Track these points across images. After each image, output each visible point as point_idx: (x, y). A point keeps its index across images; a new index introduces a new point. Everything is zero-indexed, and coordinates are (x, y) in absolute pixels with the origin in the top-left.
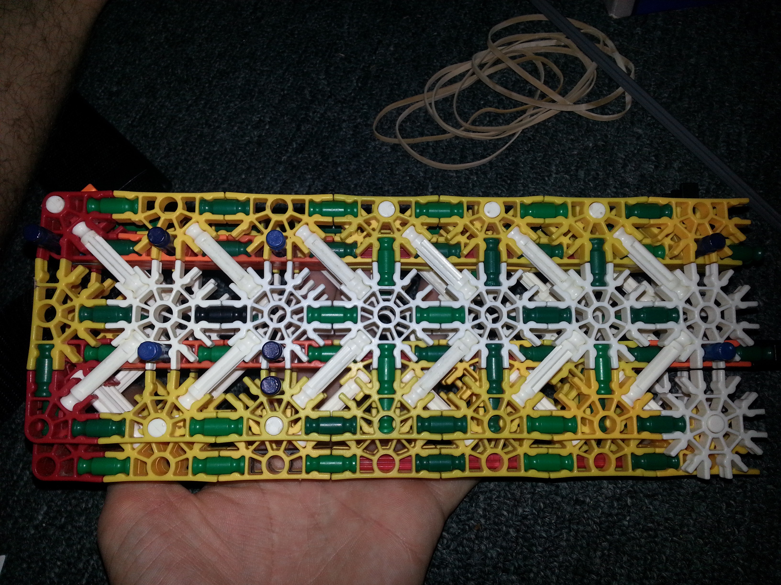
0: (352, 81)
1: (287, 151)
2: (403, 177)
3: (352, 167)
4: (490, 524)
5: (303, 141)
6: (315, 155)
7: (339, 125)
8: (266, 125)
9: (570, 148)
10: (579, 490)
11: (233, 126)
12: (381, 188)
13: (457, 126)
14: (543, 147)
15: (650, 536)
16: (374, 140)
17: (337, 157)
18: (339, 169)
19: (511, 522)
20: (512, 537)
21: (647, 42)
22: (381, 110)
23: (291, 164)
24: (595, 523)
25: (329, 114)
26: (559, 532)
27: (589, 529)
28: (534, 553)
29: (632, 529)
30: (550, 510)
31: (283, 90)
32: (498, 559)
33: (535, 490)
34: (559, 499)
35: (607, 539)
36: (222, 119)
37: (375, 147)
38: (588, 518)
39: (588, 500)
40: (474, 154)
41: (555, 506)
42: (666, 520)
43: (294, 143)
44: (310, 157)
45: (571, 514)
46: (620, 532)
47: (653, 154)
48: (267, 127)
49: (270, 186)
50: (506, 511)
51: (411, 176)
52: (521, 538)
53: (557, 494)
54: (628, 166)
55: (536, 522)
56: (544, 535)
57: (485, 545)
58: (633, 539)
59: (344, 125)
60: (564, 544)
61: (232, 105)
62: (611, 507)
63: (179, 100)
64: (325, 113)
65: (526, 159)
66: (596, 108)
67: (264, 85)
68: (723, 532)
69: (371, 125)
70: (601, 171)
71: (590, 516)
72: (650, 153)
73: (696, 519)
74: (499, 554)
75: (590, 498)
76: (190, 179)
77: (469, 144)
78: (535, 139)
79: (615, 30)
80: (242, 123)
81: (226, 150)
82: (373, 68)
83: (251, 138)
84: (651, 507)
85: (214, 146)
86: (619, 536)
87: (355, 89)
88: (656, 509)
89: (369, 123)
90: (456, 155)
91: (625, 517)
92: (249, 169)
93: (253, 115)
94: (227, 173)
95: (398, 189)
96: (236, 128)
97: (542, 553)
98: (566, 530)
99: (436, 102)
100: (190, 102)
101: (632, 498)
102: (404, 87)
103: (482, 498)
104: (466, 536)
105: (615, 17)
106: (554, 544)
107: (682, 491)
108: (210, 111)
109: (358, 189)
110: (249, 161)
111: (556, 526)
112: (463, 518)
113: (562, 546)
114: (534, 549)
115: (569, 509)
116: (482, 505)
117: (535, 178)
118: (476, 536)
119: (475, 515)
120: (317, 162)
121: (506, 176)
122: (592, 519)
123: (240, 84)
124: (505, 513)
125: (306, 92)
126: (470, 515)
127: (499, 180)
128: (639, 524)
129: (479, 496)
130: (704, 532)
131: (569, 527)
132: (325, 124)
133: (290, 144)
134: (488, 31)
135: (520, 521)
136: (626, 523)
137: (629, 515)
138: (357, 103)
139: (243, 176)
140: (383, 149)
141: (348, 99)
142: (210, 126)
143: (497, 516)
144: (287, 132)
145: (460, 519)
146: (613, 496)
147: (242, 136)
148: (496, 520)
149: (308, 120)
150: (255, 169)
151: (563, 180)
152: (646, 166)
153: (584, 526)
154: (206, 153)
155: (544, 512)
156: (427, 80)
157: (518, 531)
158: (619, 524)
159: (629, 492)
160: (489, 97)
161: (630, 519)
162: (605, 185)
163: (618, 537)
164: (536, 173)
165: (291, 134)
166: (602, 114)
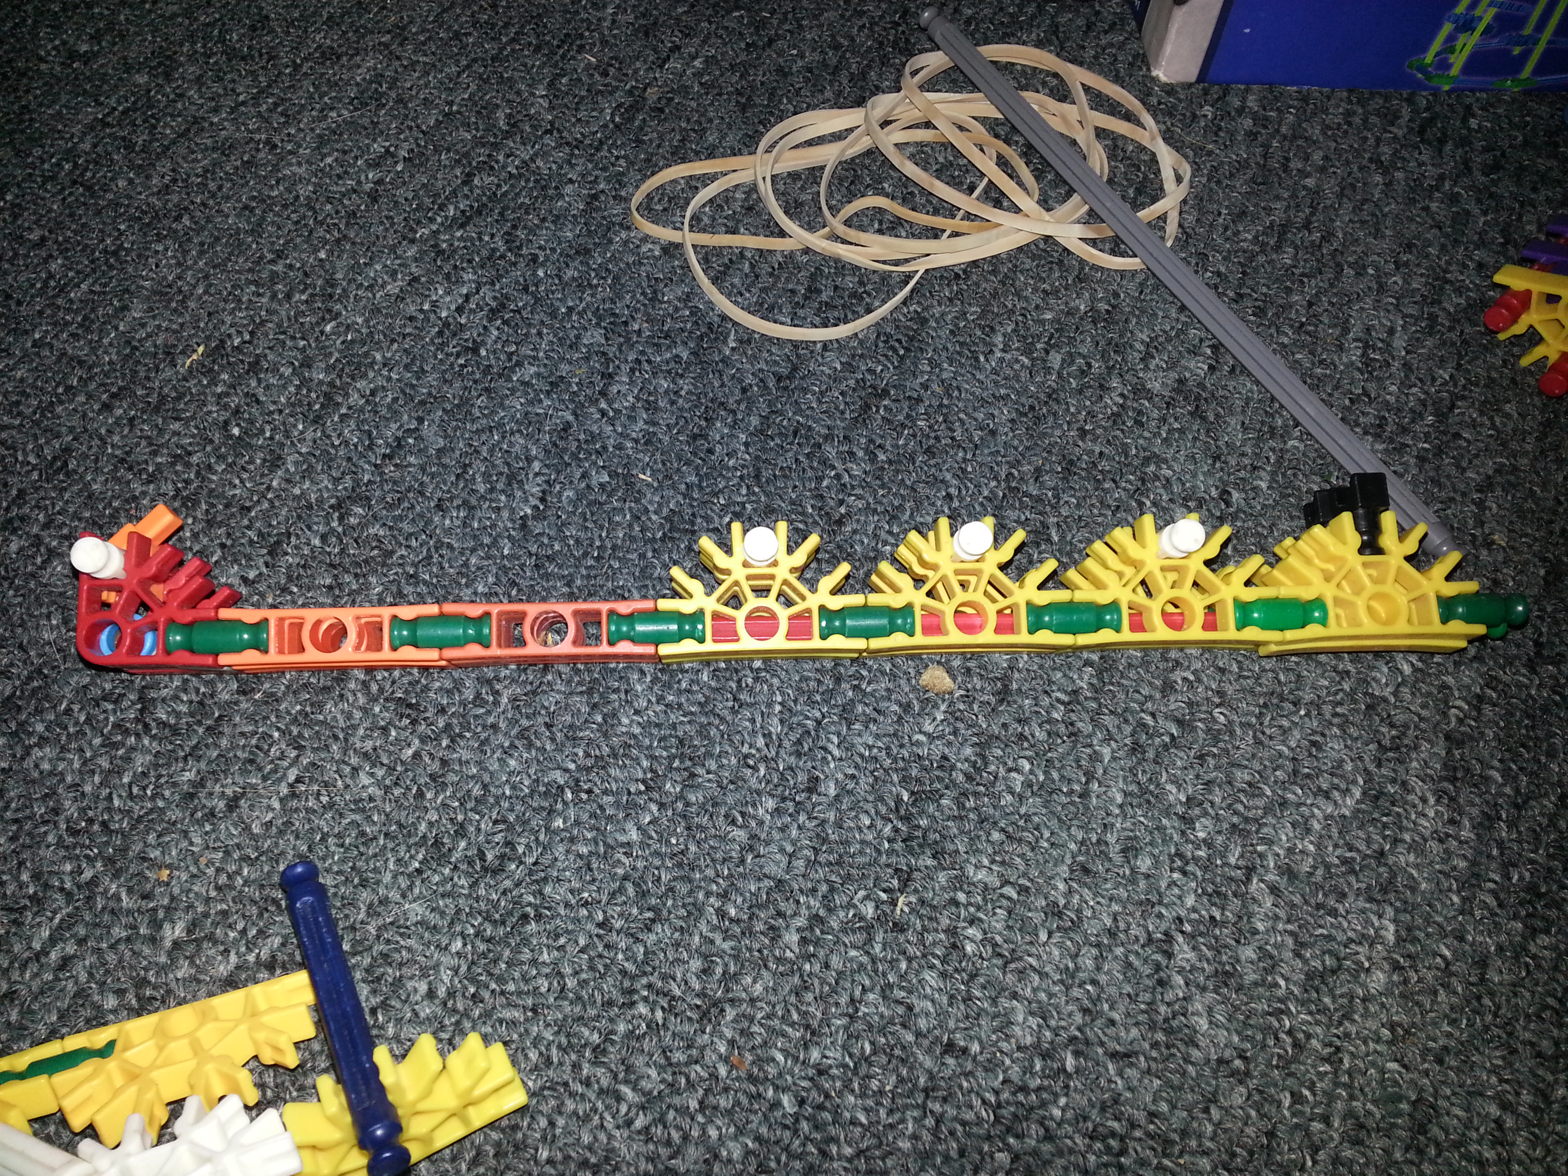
0: (602, 111)
1: (432, 220)
2: (677, 309)
3: (570, 273)
4: (738, 1079)
5: (472, 207)
6: (492, 236)
7: (556, 188)
8: (396, 163)
9: (1037, 307)
10: (958, 1021)
11: (324, 156)
12: (626, 323)
13: (811, 227)
14: (983, 297)
15: (1108, 1149)
16: (628, 228)
17: (540, 248)
18: (541, 273)
19: (789, 1078)
20: (784, 1116)
21: (1222, 134)
22: (653, 174)
23: (436, 246)
24: (984, 1102)
25: (540, 163)
26: (897, 1116)
27: (969, 1116)
28: (832, 1159)
29: (1070, 1129)
30: (884, 1059)
31: (451, 103)
32: (743, 1163)
33: (857, 1010)
34: (910, 1037)
35: (1008, 1145)
36: (304, 139)
37: (626, 243)
38: (971, 1091)
39: (975, 1048)
40: (836, 288)
41: (897, 1052)
42: (1152, 1115)
43: (452, 208)
44: (480, 239)
45: (931, 1076)
46: (1042, 1132)
47: (1208, 343)
48: (399, 168)
49: (380, 281)
50: (781, 1050)
51: (695, 311)
52: (807, 1119)
53: (904, 1026)
54: (1153, 357)
55: (847, 1086)
56: (864, 1120)
57: (719, 1128)
58: (1071, 1151)
59: (568, 189)
60: (905, 1145)
61: (334, 114)
62: (1028, 1070)
63: (221, 91)
64: (532, 160)
65: (943, 314)
66: (1103, 240)
67: (411, 89)
68: (1278, 1158)
69: (627, 200)
70: (1097, 361)
71: (975, 1085)
72: (1201, 340)
73: (1220, 1123)
74: (748, 1153)
75: (981, 1042)
76: (202, 244)
77: (829, 267)
78: (968, 278)
79: (1160, 103)
80: (345, 152)
81: (297, 197)
82: (652, 94)
83: (359, 182)
84: (1119, 1082)
85: (272, 187)
86: (1038, 1141)
87: (605, 126)
88: (1129, 1088)
89: (623, 193)
90: (798, 283)
91: (1056, 1095)
92: (338, 241)
93: (374, 140)
94: (287, 242)
95: (662, 331)
96: (329, 160)
97: (850, 1160)
98: (916, 1113)
99: (774, 177)
100: (241, 98)
101: (1077, 1054)
102: (712, 138)
103: (730, 1013)
104: (677, 1101)
105: (1163, 78)
106: (881, 1143)
107: (1195, 1054)
108: (282, 120)
109: (575, 318)
110: (342, 227)
111: (893, 1099)
112: (678, 1056)
113: (899, 1149)
114: (834, 1149)
115: (928, 1063)
116: (728, 1033)
117: (959, 353)
118: (701, 1103)
119: (708, 1052)
120: (494, 250)
121: (899, 341)
122: (977, 1094)
123: (358, 79)
124: (780, 1057)
125: (500, 114)
126: (694, 1052)
127: (881, 345)
128: (1086, 1119)
129: (723, 1010)
130: (1234, 1155)
131: (924, 1107)
132: (528, 181)
133: (442, 207)
134: (904, 65)
135: (811, 1079)
136: (1057, 1113)
137: (1067, 1095)
138: (604, 153)
139: (322, 255)
140: (644, 249)
141: (587, 142)
142: (275, 146)
143: (759, 1061)
144: (439, 184)
145: (668, 1059)
146: (1037, 1045)
147: (339, 177)
148: (756, 1070)
149: (492, 168)
150: (353, 243)
151: (1017, 367)
152: (1192, 365)
153: (959, 1107)
154: (254, 198)
155: (870, 1064)
156: (762, 135)
157: (802, 1102)
158: (1041, 1112)
159: (1073, 1040)
160: (886, 185)
161: (1067, 1104)
162: (1101, 386)
163: (1033, 1143)
164: (962, 344)
165: (448, 190)
166: (1113, 252)
